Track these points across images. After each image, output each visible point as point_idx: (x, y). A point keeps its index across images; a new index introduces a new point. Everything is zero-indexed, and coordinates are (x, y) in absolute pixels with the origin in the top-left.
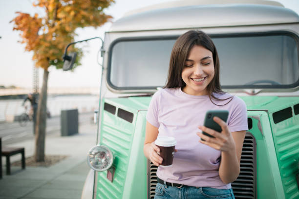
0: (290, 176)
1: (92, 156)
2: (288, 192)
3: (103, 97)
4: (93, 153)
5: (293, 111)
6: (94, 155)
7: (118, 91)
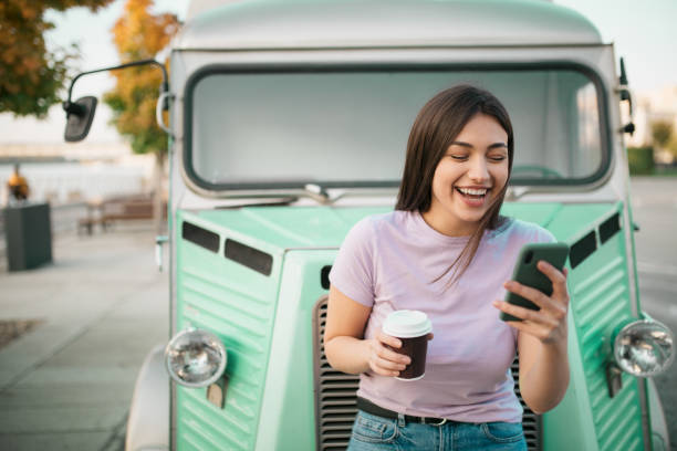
0: (597, 371)
1: (177, 354)
2: (595, 404)
3: (178, 208)
4: (178, 347)
5: (598, 237)
6: (181, 351)
7: (213, 193)
